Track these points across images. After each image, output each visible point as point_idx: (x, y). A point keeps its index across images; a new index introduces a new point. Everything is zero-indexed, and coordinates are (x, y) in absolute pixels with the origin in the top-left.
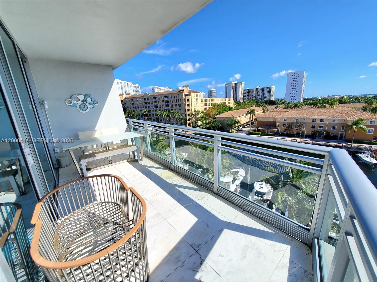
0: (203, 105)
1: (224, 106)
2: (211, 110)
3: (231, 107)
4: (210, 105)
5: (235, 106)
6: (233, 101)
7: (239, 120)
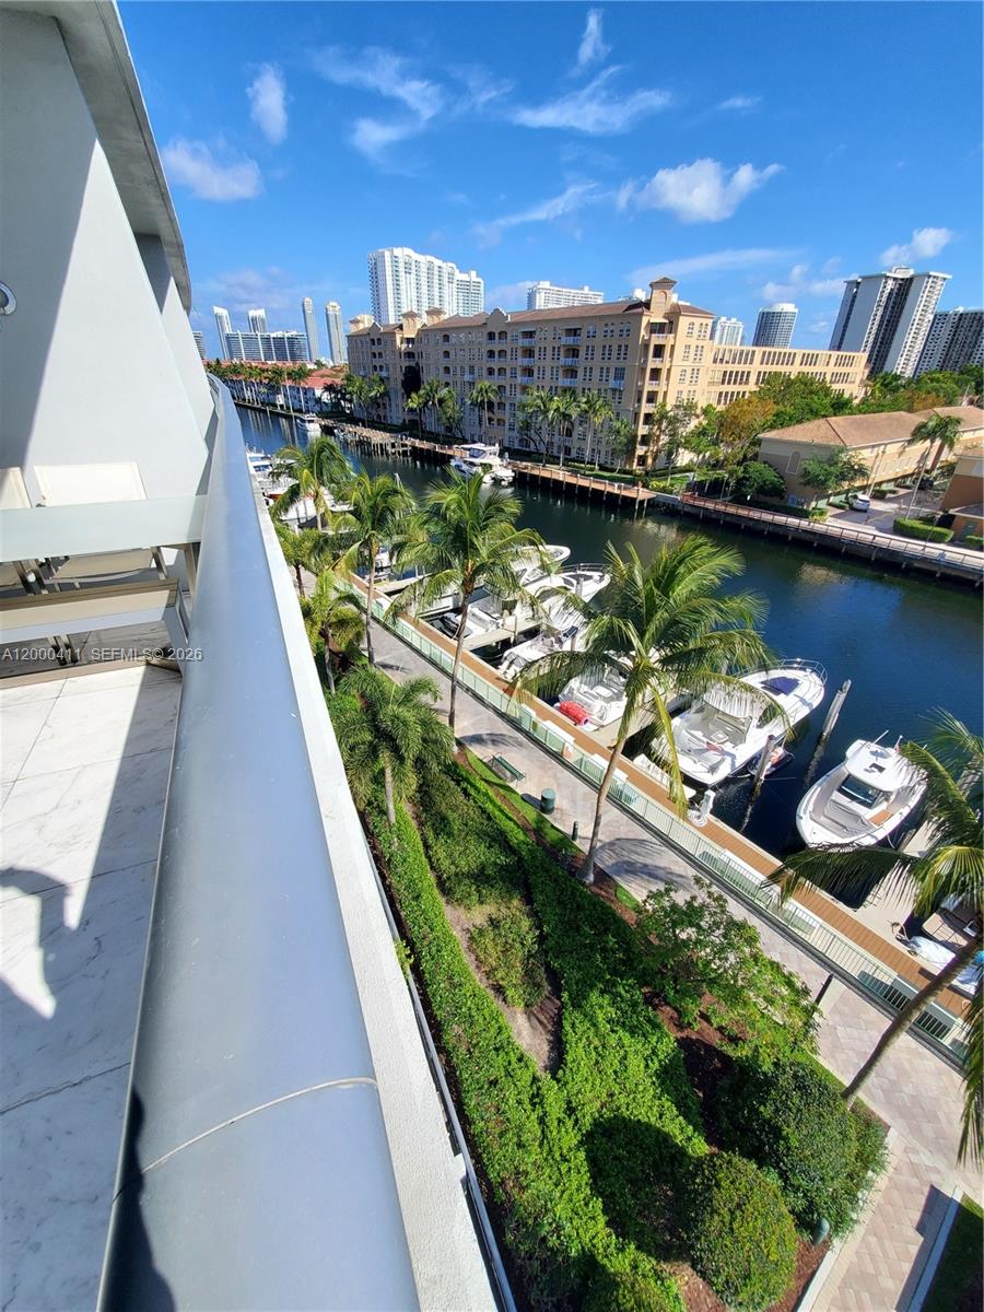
0: (719, 376)
1: (811, 392)
2: (750, 402)
3: (846, 396)
4: (753, 378)
5: (866, 393)
6: (866, 367)
7: (867, 464)
